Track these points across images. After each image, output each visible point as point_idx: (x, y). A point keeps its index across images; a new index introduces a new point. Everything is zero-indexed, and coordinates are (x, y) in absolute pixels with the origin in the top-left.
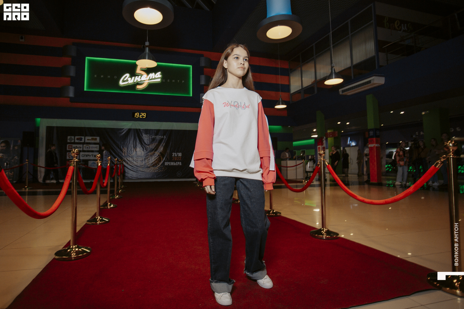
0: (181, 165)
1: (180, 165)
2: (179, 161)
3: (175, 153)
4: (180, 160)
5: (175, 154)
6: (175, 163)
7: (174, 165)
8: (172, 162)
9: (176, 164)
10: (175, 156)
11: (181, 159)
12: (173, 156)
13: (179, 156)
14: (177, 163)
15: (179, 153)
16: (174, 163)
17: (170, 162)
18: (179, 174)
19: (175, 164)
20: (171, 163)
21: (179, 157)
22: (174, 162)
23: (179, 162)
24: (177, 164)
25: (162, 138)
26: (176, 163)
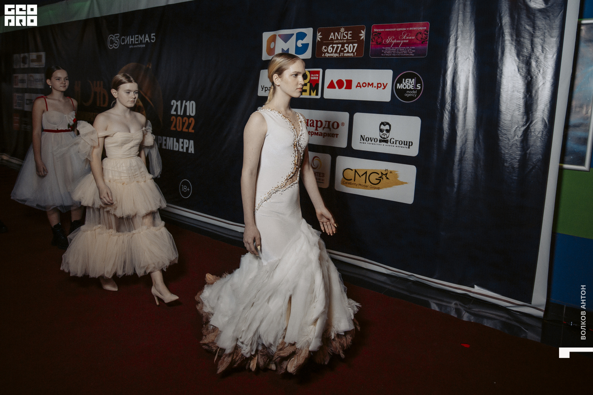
0: (193, 152)
1: (190, 152)
2: (187, 136)
3: (177, 102)
4: (191, 130)
5: (177, 105)
6: (178, 141)
7: (175, 149)
8: (170, 137)
9: (181, 145)
10: (179, 113)
11: (193, 129)
12: (173, 112)
13: (188, 114)
14: (183, 143)
15: (188, 103)
16: (175, 143)
17: (164, 138)
18: (185, 188)
19: (177, 144)
20: (166, 140)
21: (190, 117)
22: (175, 139)
23: (187, 141)
24: (183, 148)
25: (147, 41)
26: (181, 140)
